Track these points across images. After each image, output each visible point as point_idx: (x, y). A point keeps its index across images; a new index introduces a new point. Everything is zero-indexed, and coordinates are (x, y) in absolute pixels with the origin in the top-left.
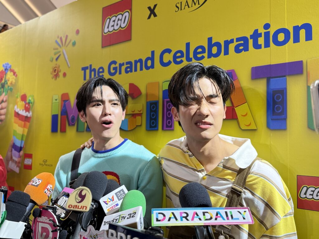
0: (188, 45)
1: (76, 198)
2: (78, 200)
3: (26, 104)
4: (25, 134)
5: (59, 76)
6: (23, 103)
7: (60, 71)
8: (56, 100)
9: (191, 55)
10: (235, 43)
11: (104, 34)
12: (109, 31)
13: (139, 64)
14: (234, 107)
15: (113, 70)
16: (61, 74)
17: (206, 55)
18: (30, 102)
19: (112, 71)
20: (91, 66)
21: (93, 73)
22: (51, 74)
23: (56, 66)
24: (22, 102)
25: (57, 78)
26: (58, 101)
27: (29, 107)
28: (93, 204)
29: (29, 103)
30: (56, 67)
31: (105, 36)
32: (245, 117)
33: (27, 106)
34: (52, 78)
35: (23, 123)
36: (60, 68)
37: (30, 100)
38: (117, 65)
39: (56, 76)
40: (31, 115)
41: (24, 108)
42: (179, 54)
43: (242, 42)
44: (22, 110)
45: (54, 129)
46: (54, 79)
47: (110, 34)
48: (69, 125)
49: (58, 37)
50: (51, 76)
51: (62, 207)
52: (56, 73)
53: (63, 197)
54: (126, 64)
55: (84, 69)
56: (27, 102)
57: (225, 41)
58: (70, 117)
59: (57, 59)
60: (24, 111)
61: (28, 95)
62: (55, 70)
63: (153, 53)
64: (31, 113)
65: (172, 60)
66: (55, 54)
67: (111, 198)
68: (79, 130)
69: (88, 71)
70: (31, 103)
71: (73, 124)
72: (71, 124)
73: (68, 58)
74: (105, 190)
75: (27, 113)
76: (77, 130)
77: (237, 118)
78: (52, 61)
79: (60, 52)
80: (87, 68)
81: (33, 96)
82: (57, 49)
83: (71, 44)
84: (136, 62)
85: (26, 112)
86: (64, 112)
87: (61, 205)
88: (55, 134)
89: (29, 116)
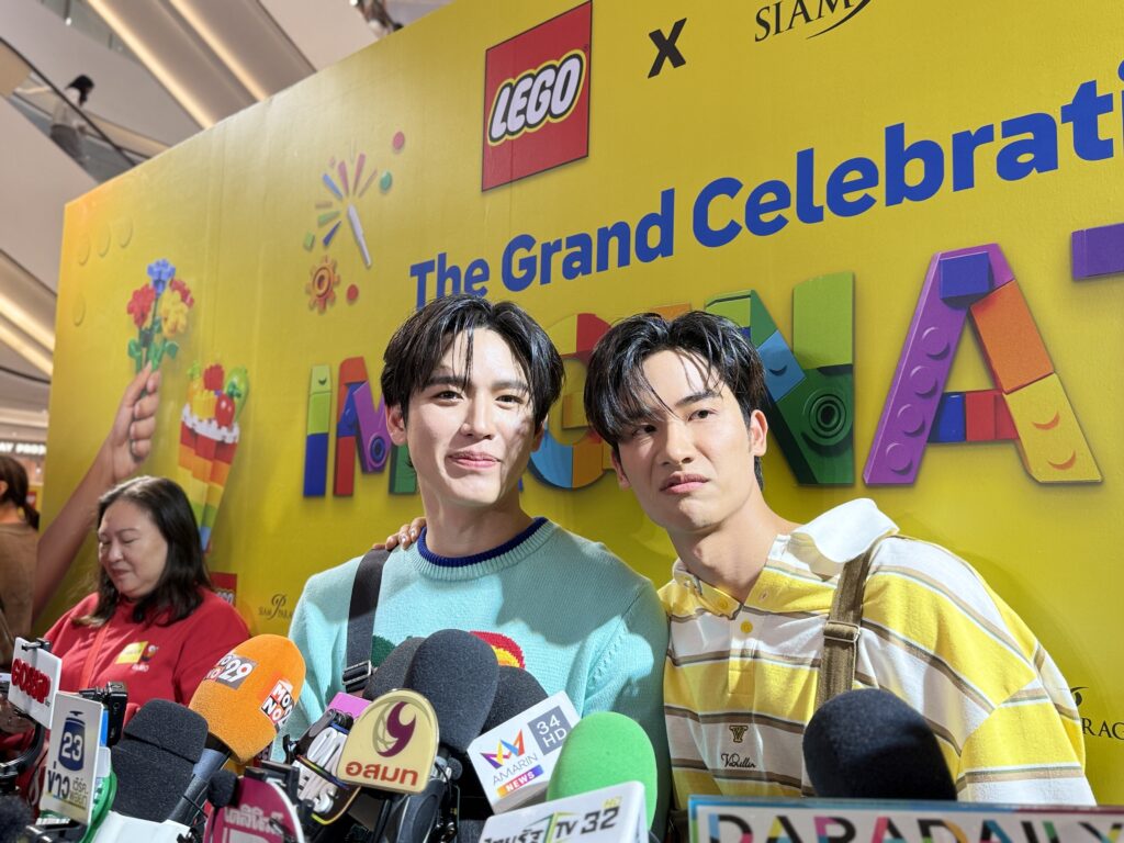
0: (805, 160)
1: (376, 737)
2: (386, 743)
3: (221, 398)
4: (216, 504)
5: (333, 300)
6: (212, 395)
7: (338, 283)
8: (323, 383)
9: (820, 198)
10: (1000, 142)
11: (490, 142)
12: (507, 132)
13: (614, 242)
14: (1001, 390)
15: (521, 269)
16: (340, 292)
17: (878, 192)
18: (236, 392)
19: (518, 273)
20: (442, 257)
21: (449, 283)
22: (308, 292)
23: (325, 264)
24: (206, 391)
25: (328, 306)
26: (327, 386)
27: (230, 409)
28: (442, 761)
29: (231, 396)
30: (324, 268)
31: (493, 148)
32: (1050, 432)
33: (224, 404)
34: (312, 308)
35: (209, 464)
36: (338, 271)
37: (234, 386)
38: (536, 251)
39: (325, 299)
40: (235, 438)
41: (212, 415)
42: (770, 197)
43: (1029, 136)
44: (206, 421)
45: (313, 487)
46: (316, 310)
47: (512, 141)
48: (364, 470)
49: (332, 164)
50: (307, 299)
51: (323, 769)
52: (323, 290)
53: (330, 728)
54: (568, 247)
55: (420, 271)
56: (225, 391)
57: (956, 137)
58: (369, 441)
59: (327, 241)
60: (215, 423)
61: (227, 368)
62: (322, 278)
63: (668, 197)
64: (236, 430)
65: (741, 221)
66: (321, 224)
67: (512, 743)
68: (396, 490)
69: (432, 279)
70: (239, 396)
71: (377, 465)
72: (372, 467)
73: (364, 235)
74: (488, 708)
75: (224, 429)
76: (392, 490)
77: (1018, 438)
78: (310, 248)
79: (336, 215)
80: (428, 266)
81: (246, 372)
82: (328, 205)
83: (376, 183)
84: (604, 235)
85: (219, 427)
86: (349, 424)
87: (321, 764)
88: (315, 502)
89: (229, 440)
